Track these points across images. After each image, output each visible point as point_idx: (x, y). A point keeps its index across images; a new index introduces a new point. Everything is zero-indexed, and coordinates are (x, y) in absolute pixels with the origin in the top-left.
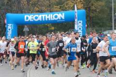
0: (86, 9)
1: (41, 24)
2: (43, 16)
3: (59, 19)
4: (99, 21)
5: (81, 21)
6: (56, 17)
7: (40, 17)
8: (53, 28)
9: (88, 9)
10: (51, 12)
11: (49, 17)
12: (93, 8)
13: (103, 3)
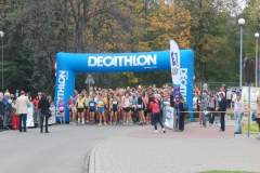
0: (194, 48)
1: (116, 71)
2: (121, 58)
3: (146, 65)
4: (216, 71)
5: (186, 70)
6: (142, 60)
7: (115, 60)
8: (136, 80)
9: (197, 48)
10: (133, 52)
11: (130, 61)
12: (207, 47)
13: (223, 40)
